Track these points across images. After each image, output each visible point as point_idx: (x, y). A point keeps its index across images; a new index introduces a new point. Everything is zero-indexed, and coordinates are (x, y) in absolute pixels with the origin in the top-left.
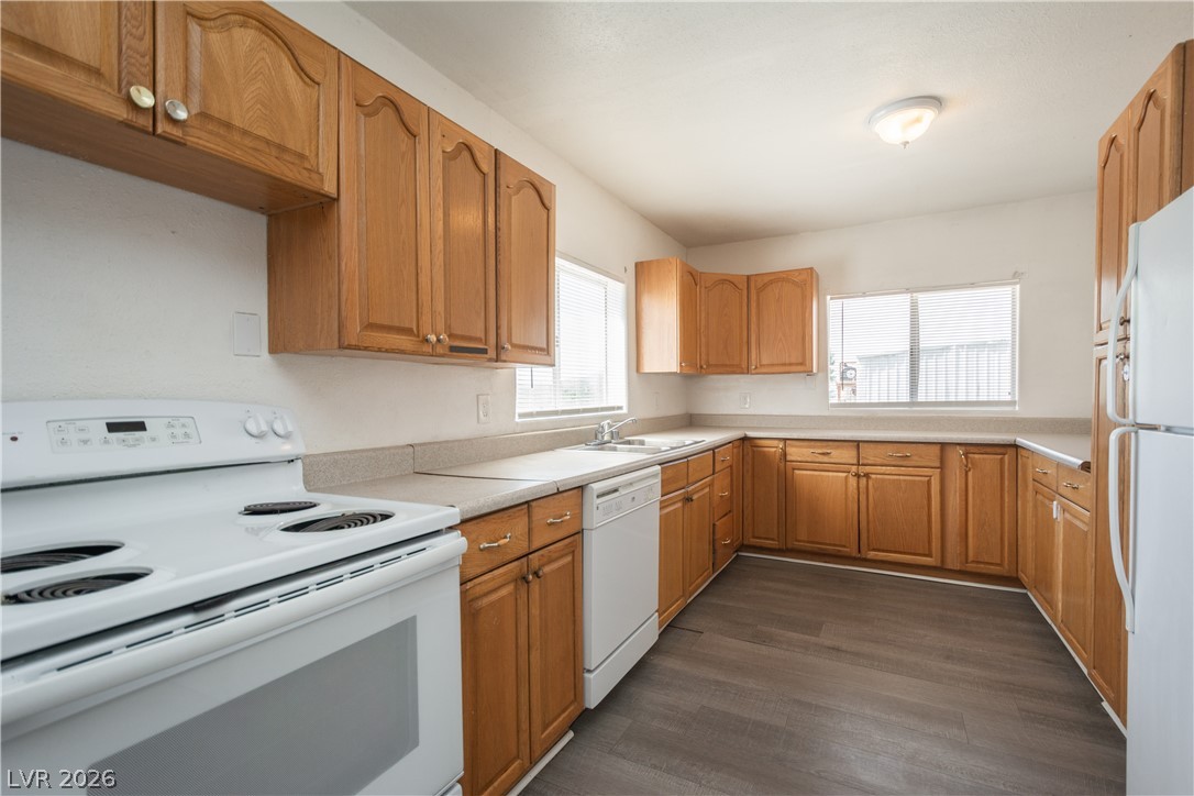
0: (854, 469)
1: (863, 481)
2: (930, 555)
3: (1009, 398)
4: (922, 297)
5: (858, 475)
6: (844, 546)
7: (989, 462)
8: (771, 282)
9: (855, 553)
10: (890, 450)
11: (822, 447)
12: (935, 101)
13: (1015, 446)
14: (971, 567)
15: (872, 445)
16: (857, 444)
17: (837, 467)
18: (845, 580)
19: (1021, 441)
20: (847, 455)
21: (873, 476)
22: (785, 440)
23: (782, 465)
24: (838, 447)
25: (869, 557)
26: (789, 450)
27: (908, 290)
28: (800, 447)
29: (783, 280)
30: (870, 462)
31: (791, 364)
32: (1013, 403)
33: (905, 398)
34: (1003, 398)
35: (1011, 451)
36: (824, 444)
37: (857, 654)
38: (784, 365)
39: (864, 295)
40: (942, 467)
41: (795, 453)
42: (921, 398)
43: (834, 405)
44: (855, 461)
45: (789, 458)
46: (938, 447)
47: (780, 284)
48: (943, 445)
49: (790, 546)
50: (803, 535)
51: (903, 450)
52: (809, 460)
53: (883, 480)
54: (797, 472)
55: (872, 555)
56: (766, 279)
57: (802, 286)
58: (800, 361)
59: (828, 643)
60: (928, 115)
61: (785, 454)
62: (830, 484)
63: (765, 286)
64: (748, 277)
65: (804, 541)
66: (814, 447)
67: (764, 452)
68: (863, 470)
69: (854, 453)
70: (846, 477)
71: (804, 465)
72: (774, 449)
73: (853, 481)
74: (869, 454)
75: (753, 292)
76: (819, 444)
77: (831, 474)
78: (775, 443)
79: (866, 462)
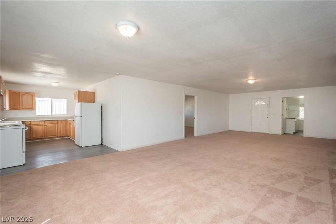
0: (44, 125)
1: (46, 126)
2: (56, 136)
3: (66, 114)
4: (53, 99)
5: (45, 126)
6: (42, 137)
7: (64, 122)
8: (25, 94)
9: (44, 137)
10: (50, 122)
12: (59, 83)
14: (62, 136)
16: (44, 121)
17: (41, 125)
19: (68, 119)
20: (43, 123)
22: (30, 121)
23: (30, 126)
24: (41, 122)
26: (31, 123)
27: (51, 98)
28: (34, 122)
29: (28, 94)
30: (47, 124)
31: (30, 109)
33: (51, 114)
34: (64, 114)
35: (66, 121)
36: (38, 121)
38: (28, 109)
39: (43, 97)
40: (57, 123)
41: (32, 123)
42: (53, 114)
48: (58, 120)
49: (31, 139)
50: (34, 136)
51: (52, 122)
52: (36, 124)
53: (49, 126)
55: (47, 137)
57: (32, 95)
58: (32, 108)
60: (58, 84)
61: (30, 124)
62: (40, 128)
64: (19, 92)
65: (35, 138)
66: (36, 122)
68: (45, 125)
71: (34, 125)
73: (44, 127)
74: (46, 122)
75: (21, 95)
78: (28, 122)
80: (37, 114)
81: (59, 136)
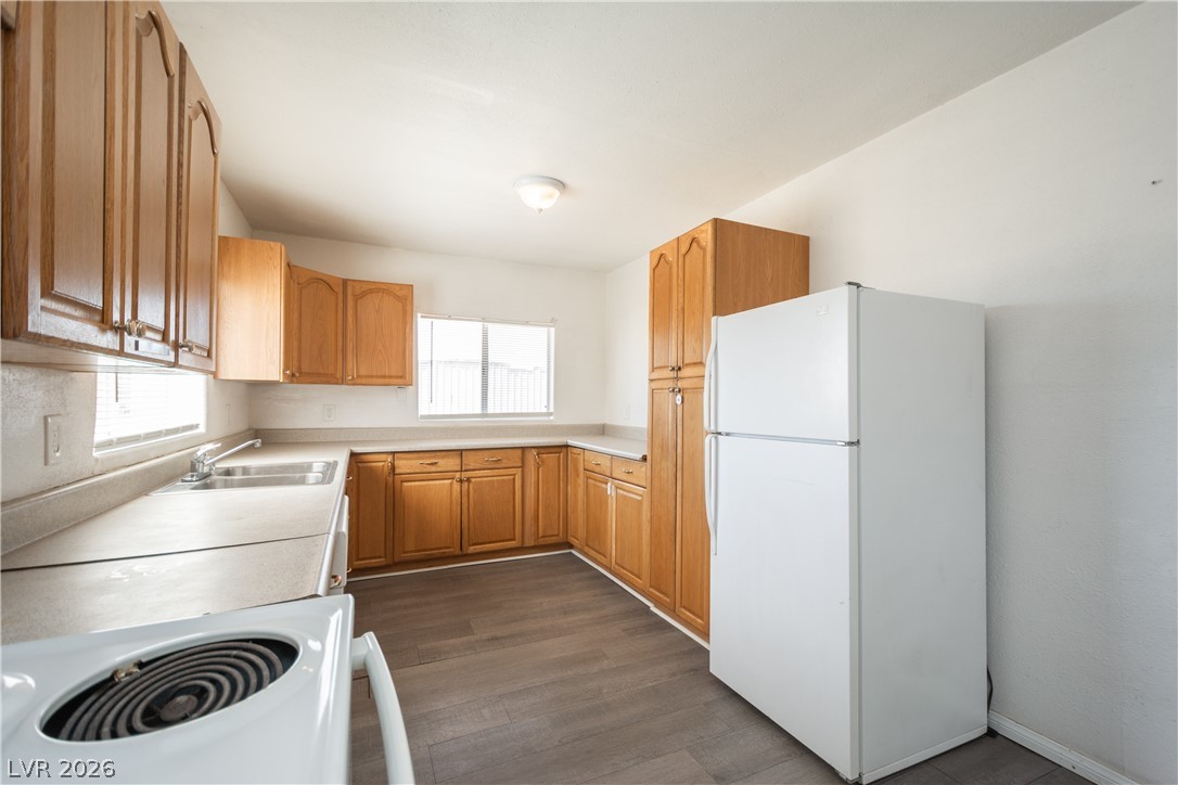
0: (458, 475)
1: (465, 485)
2: (514, 539)
3: (545, 410)
5: (461, 481)
6: (448, 548)
7: (550, 458)
8: (371, 291)
9: (458, 552)
10: (486, 456)
11: (430, 458)
13: (567, 446)
14: (542, 542)
15: (472, 452)
16: (460, 452)
17: (444, 475)
18: (455, 578)
19: (571, 442)
20: (451, 463)
21: (473, 480)
22: (394, 453)
23: (390, 479)
24: (443, 457)
25: (469, 552)
26: (398, 463)
27: (484, 320)
28: (410, 459)
29: (383, 291)
30: (471, 468)
31: (390, 377)
32: (549, 414)
33: (479, 411)
34: (537, 410)
35: (564, 450)
36: (432, 454)
37: (511, 636)
38: (384, 377)
39: (450, 318)
40: (523, 467)
41: (403, 466)
42: (490, 410)
43: (423, 417)
44: (459, 468)
45: (397, 471)
46: (520, 451)
47: (380, 294)
48: (523, 449)
49: (396, 560)
50: (411, 544)
51: (496, 456)
52: (417, 471)
53: (481, 482)
54: (405, 484)
55: (472, 549)
56: (366, 287)
57: (401, 300)
58: (399, 374)
59: (486, 636)
61: (393, 468)
62: (436, 493)
63: (364, 294)
64: (345, 282)
65: (411, 552)
66: (422, 458)
67: (371, 467)
68: (465, 475)
69: (458, 461)
70: (451, 484)
71: (412, 476)
72: (382, 464)
73: (456, 486)
74: (469, 461)
75: (350, 297)
76: (427, 455)
77: (437, 482)
78: (383, 457)
79: (468, 468)
80: (424, 410)
81: (529, 542)
